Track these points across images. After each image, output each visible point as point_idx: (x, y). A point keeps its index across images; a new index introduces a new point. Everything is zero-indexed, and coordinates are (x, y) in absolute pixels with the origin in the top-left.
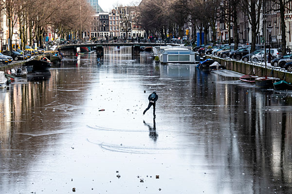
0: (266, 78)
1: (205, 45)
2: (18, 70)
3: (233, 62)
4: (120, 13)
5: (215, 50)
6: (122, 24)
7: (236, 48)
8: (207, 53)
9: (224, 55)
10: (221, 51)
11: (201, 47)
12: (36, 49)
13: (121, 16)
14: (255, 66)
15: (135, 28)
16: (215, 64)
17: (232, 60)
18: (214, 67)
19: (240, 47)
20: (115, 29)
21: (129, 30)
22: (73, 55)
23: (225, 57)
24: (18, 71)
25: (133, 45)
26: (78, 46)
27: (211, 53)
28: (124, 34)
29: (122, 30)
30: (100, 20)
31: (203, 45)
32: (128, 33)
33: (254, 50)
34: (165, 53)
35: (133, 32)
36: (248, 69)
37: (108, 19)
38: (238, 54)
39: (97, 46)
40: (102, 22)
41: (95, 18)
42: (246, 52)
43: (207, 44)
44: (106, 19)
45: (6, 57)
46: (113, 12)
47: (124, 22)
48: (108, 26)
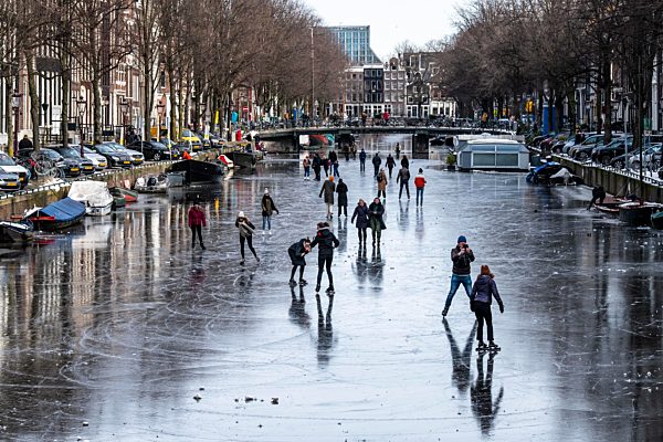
0: (642, 204)
1: (557, 134)
2: (150, 179)
3: (596, 169)
4: (408, 64)
5: (569, 144)
6: (409, 88)
7: (607, 139)
8: (555, 151)
9: (583, 155)
10: (578, 148)
11: (548, 136)
12: (206, 138)
13: (408, 70)
14: (631, 179)
15: (436, 96)
16: (563, 172)
17: (594, 165)
18: (560, 181)
19: (615, 139)
20: (396, 98)
21: (425, 100)
22: (291, 150)
23: (586, 158)
24: (150, 182)
25: (413, 131)
26: (304, 133)
27: (561, 152)
28: (414, 109)
29: (411, 100)
30: (365, 78)
31: (553, 133)
32: (423, 106)
33: (638, 145)
34: (467, 149)
35: (433, 104)
36: (620, 184)
37: (382, 78)
38: (606, 154)
39: (340, 133)
40: (368, 83)
41: (354, 76)
42: (620, 151)
43: (561, 132)
44: (376, 78)
45: (131, 153)
46: (391, 64)
47: (415, 84)
48: (382, 91)
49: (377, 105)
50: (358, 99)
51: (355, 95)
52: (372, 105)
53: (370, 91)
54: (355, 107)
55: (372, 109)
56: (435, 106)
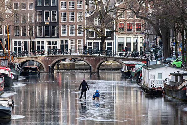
49: (52, 40)
50: (28, 33)
51: (24, 29)
52: (46, 40)
53: (43, 24)
54: (26, 43)
55: (46, 45)
56: (121, 41)
